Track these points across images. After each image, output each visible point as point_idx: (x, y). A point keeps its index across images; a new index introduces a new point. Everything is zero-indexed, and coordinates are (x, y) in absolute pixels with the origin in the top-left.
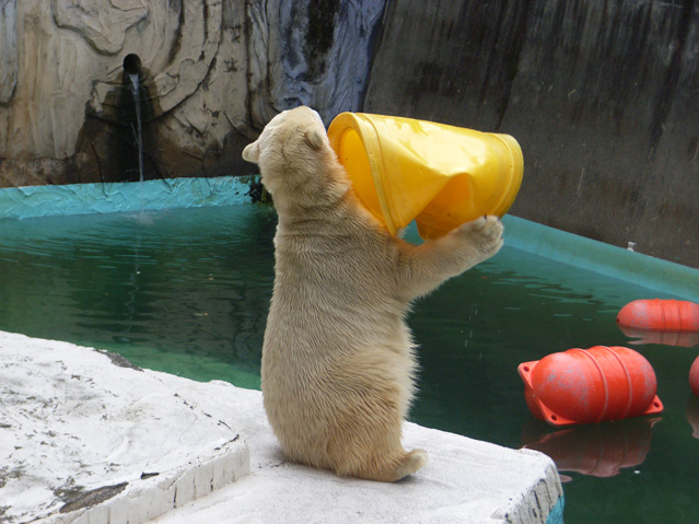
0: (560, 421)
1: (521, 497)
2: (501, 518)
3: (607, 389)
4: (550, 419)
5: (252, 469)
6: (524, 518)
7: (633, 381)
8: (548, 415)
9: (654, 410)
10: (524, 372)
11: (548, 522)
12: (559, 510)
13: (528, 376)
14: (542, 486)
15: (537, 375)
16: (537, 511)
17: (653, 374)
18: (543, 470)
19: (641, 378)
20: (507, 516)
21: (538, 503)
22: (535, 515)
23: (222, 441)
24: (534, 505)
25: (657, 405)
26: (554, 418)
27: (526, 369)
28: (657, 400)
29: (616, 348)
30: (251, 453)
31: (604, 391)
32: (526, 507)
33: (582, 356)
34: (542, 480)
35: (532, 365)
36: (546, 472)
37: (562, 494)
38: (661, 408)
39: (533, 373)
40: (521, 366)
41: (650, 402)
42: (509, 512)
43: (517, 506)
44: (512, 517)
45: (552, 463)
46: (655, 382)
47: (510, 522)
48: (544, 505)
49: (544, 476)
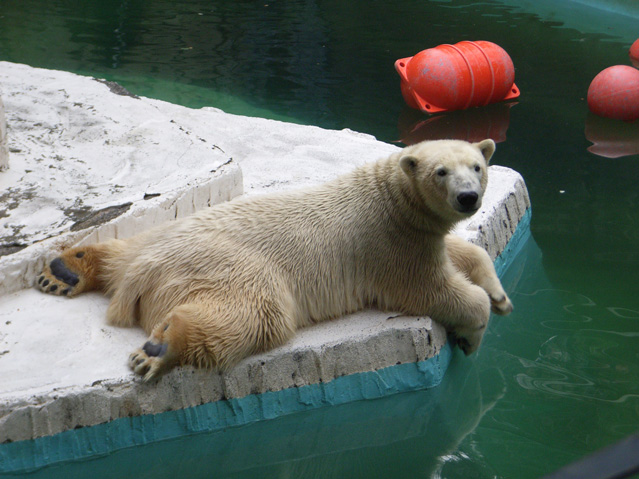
0: (433, 110)
1: (493, 210)
2: (475, 229)
3: (473, 79)
4: (425, 108)
5: (245, 190)
6: (495, 229)
7: (495, 71)
8: (423, 104)
9: (513, 95)
10: (400, 67)
11: (517, 232)
12: (526, 221)
13: (404, 71)
14: (512, 200)
15: (412, 69)
16: (507, 222)
17: (511, 63)
18: (512, 185)
19: (502, 66)
20: (480, 228)
21: (508, 215)
22: (506, 226)
23: (217, 164)
24: (505, 217)
25: (515, 91)
26: (428, 107)
27: (402, 65)
28: (515, 87)
29: (479, 42)
30: (244, 175)
31: (471, 81)
32: (497, 219)
33: (451, 51)
34: (512, 194)
35: (407, 61)
36: (515, 186)
37: (530, 206)
38: (518, 94)
39: (408, 68)
40: (398, 62)
41: (509, 89)
42: (482, 224)
43: (490, 218)
44: (485, 228)
45: (521, 178)
46: (513, 71)
47: (483, 233)
48: (514, 217)
49: (513, 190)
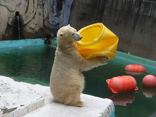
0: (115, 92)
1: (105, 109)
2: (101, 114)
3: (126, 85)
4: (113, 92)
5: (45, 104)
6: (106, 114)
7: (131, 83)
8: (113, 91)
9: (136, 89)
10: (107, 82)
11: (111, 115)
12: (114, 112)
13: (108, 83)
14: (110, 107)
15: (110, 82)
16: (109, 112)
17: (136, 81)
18: (110, 103)
19: (133, 83)
20: (102, 113)
21: (109, 110)
22: (108, 113)
23: (39, 98)
24: (108, 111)
25: (137, 88)
26: (114, 92)
27: (108, 81)
28: (137, 87)
29: (128, 76)
30: (45, 100)
31: (125, 86)
32: (106, 111)
33: (120, 78)
34: (110, 105)
35: (109, 80)
36: (111, 103)
37: (114, 108)
38: (138, 89)
39: (109, 82)
40: (107, 80)
41: (135, 88)
42: (103, 112)
43: (104, 111)
44: (103, 114)
45: (112, 101)
46: (136, 83)
48: (110, 111)
49: (110, 104)
